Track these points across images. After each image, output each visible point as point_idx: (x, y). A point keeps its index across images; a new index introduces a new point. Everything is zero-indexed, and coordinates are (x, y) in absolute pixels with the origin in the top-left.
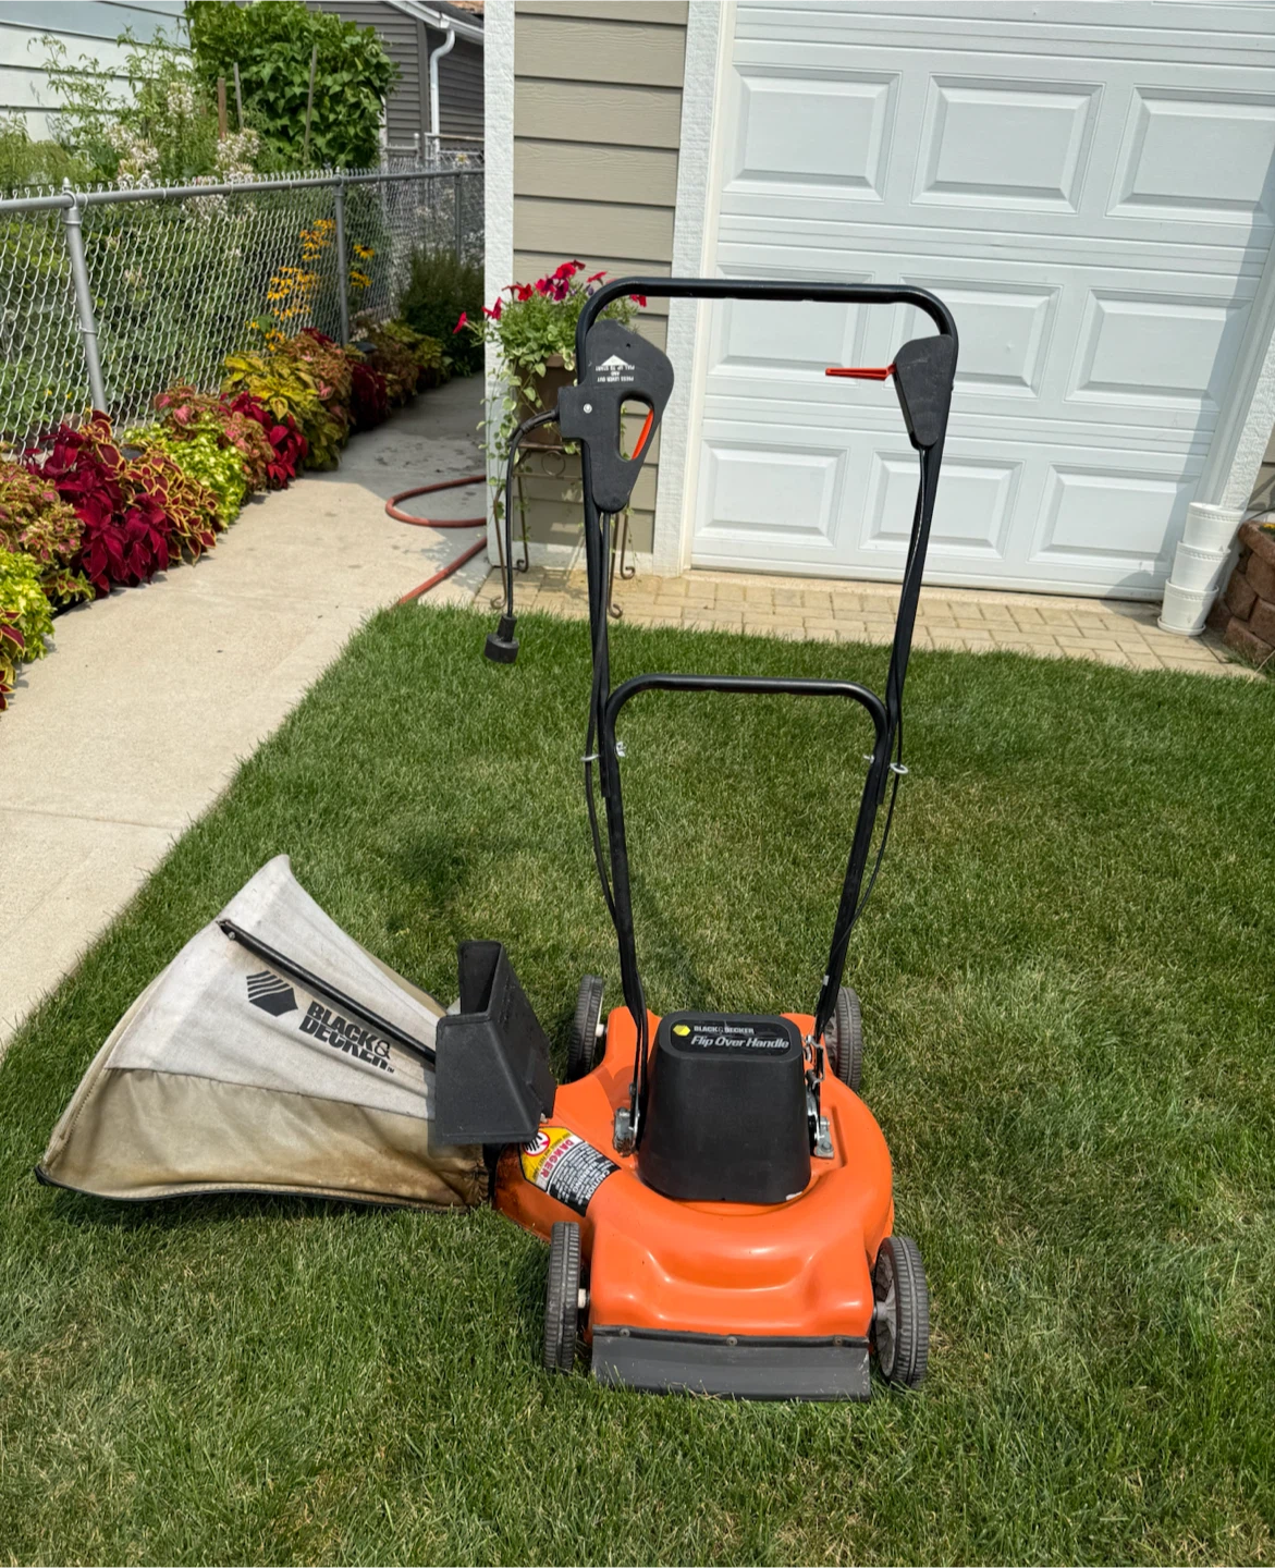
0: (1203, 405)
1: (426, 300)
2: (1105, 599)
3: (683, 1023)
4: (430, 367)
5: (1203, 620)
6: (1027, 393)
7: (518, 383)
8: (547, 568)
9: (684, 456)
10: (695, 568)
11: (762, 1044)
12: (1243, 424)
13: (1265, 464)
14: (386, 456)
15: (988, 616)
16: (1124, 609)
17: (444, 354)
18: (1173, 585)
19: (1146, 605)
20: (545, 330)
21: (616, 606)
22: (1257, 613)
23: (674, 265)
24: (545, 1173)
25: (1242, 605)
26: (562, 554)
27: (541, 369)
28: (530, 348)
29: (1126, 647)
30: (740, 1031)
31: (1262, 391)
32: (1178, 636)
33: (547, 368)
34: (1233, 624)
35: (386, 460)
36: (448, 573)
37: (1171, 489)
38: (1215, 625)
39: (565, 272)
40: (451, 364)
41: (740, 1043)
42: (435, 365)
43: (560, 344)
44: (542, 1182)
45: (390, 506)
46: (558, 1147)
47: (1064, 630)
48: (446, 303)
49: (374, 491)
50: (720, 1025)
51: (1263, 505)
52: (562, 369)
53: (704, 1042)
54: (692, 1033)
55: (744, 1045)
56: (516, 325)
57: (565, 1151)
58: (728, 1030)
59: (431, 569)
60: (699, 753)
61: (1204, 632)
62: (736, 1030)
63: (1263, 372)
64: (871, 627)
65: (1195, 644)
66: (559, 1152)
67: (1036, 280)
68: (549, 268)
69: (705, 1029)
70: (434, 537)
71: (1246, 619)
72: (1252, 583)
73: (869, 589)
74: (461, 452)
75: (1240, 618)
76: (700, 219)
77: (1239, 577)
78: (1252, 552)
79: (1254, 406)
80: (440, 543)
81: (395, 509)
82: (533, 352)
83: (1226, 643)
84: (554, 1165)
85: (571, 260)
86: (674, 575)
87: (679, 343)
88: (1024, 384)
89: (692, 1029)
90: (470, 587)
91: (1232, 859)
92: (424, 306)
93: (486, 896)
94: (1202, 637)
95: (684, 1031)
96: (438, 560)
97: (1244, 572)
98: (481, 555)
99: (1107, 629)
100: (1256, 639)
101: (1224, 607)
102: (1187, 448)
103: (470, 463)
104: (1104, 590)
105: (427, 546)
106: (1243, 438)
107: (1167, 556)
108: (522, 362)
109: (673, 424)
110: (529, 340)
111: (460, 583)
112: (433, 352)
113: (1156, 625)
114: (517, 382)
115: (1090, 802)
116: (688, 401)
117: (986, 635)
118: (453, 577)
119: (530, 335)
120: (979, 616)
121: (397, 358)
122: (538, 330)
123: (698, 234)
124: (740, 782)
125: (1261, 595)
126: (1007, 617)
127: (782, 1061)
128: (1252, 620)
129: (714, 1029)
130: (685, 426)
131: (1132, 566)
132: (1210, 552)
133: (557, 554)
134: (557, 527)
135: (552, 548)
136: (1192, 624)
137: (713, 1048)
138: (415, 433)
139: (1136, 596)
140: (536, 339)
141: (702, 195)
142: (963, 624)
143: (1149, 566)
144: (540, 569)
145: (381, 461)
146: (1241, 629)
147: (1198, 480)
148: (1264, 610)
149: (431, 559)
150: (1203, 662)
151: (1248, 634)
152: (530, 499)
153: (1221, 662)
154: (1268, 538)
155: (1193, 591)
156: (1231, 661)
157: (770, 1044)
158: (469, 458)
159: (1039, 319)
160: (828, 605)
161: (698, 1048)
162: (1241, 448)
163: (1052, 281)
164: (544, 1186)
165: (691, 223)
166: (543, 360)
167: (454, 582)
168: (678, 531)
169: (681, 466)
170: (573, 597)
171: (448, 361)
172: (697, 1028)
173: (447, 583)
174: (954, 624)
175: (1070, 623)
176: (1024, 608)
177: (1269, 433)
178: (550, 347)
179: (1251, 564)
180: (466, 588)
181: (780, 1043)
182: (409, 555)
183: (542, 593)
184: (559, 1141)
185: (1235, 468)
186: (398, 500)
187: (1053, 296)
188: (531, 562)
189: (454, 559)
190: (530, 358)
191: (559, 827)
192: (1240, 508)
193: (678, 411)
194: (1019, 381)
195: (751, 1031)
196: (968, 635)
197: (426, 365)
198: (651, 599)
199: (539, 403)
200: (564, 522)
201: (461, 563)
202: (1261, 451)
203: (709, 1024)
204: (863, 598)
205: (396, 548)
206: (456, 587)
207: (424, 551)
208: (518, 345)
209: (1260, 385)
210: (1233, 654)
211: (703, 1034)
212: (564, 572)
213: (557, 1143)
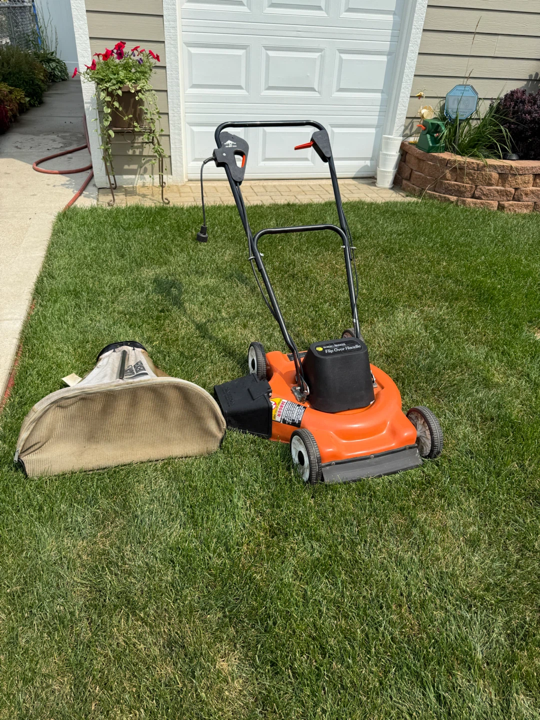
0: (382, 96)
1: (10, 70)
2: (354, 178)
3: (318, 346)
4: (20, 103)
5: (392, 182)
6: (316, 94)
7: (110, 100)
8: (124, 186)
9: (181, 130)
10: (190, 180)
11: (351, 348)
12: (398, 102)
13: (407, 118)
14: (19, 145)
15: (315, 189)
16: (361, 181)
17: (26, 96)
18: (381, 169)
19: (370, 179)
20: (118, 74)
21: (166, 199)
22: (413, 176)
23: (166, 43)
24: (279, 415)
25: (407, 174)
26: (131, 179)
27: (120, 92)
28: (112, 83)
29: (369, 195)
30: (341, 345)
31: (404, 88)
32: (385, 189)
33: (123, 92)
34: (404, 182)
35: (19, 146)
36: (80, 193)
37: (373, 131)
38: (397, 184)
39: (120, 46)
40: (29, 101)
41: (343, 349)
42: (22, 101)
43: (126, 81)
44: (278, 419)
45: (35, 167)
46: (280, 404)
47: (345, 192)
48: (20, 71)
49: (24, 161)
50: (332, 344)
51: (407, 134)
52: (129, 92)
53: (331, 351)
54: (324, 349)
55: (345, 349)
56: (104, 72)
58: (336, 346)
59: (70, 194)
61: (393, 187)
62: (339, 345)
63: (403, 81)
64: (274, 198)
65: (392, 191)
66: (281, 406)
67: (315, 46)
68: (111, 46)
69: (327, 347)
70: (64, 179)
71: (409, 179)
72: (409, 165)
73: (265, 183)
74: (54, 141)
75: (406, 179)
76: (175, 21)
77: (403, 163)
78: (407, 153)
79: (401, 95)
80: (68, 181)
81: (37, 167)
82: (114, 85)
83: (404, 190)
84: (282, 411)
85: (119, 42)
86: (183, 184)
87: (172, 79)
88: (315, 91)
90: (93, 198)
91: (445, 264)
92: (10, 73)
94: (392, 189)
95: (320, 349)
96: (71, 188)
97: (405, 161)
98: (91, 183)
99: (359, 189)
100: (415, 187)
101: (398, 176)
102: (377, 113)
103: (61, 145)
104: (353, 175)
105: (63, 183)
106: (398, 108)
107: (376, 158)
108: (110, 90)
109: (174, 116)
110: (111, 79)
111: (86, 196)
112: (20, 95)
113: (375, 186)
114: (108, 99)
115: (388, 252)
116: (180, 105)
117: (318, 196)
118: (83, 195)
119: (111, 77)
120: (311, 189)
121: (7, 98)
122: (115, 74)
123: (175, 28)
125: (414, 169)
126: (322, 189)
127: (362, 352)
128: (412, 180)
129: (331, 346)
130: (180, 117)
131: (362, 163)
132: (394, 154)
133: (128, 179)
134: (126, 167)
135: (125, 177)
136: (389, 184)
137: (334, 353)
138: (26, 133)
139: (365, 176)
140: (115, 79)
141: (175, 9)
142: (307, 193)
143: (368, 163)
144: (121, 187)
145: (17, 147)
146: (408, 183)
147: (382, 127)
148: (416, 175)
149: (68, 188)
150: (398, 197)
151: (411, 185)
152: (112, 155)
153: (403, 197)
154: (414, 147)
155: (388, 170)
156: (407, 196)
157: (354, 347)
158: (60, 143)
159: (318, 63)
160: (252, 191)
161: (329, 354)
162: (398, 112)
163: (322, 46)
165: (171, 23)
166: (120, 88)
167: (85, 196)
168: (182, 164)
169: (180, 135)
170: (143, 197)
171: (28, 99)
172: (325, 347)
173: (81, 198)
174: (304, 194)
175: (345, 188)
176: (325, 184)
177: (407, 105)
178: (121, 82)
179: (407, 157)
180: (91, 199)
181: (357, 346)
182: (56, 187)
183: (128, 197)
185: (397, 120)
186: (38, 163)
187: (323, 53)
188: (117, 185)
189: (80, 187)
190: (114, 88)
192: (400, 136)
193: (176, 110)
194: (313, 89)
195: (344, 344)
196: (312, 197)
197: (18, 102)
198: (178, 195)
199: (121, 109)
200: (129, 165)
201: (84, 188)
202: (405, 113)
203: (328, 345)
204: (264, 187)
205: (48, 185)
206: (86, 199)
207: (62, 185)
208: (106, 82)
209: (403, 86)
210: (408, 193)
211: (328, 349)
212: (133, 187)
213: (279, 403)
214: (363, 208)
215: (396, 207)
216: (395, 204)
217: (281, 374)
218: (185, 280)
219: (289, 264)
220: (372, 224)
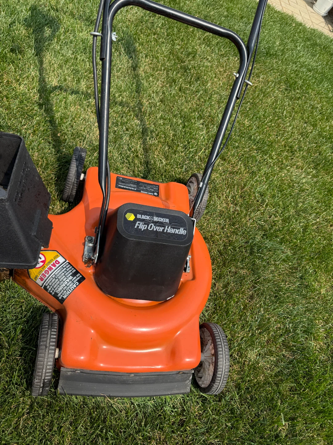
3: (131, 211)
5: (328, 12)
11: (173, 231)
24: (42, 279)
29: (302, 14)
30: (162, 220)
32: (319, 14)
38: (331, 15)
41: (161, 229)
44: (40, 283)
50: (151, 215)
53: (142, 227)
54: (136, 220)
55: (164, 230)
57: (54, 268)
58: (155, 219)
60: (142, 17)
62: (159, 220)
65: (323, 20)
66: (50, 269)
69: (143, 217)
84: (47, 276)
89: (136, 216)
93: (28, 77)
94: (325, 17)
95: (131, 217)
99: (297, 3)
113: (312, 8)
124: (159, 39)
127: (182, 245)
129: (148, 218)
136: (325, 11)
137: (147, 232)
153: (330, 31)
157: (177, 231)
161: (138, 231)
164: (40, 284)
172: (139, 216)
181: (182, 231)
184: (52, 260)
191: (71, 42)
195: (167, 221)
203: (145, 213)
211: (142, 220)
213: (49, 262)
214: (290, 25)
215: (320, 38)
216: (321, 35)
217: (87, 208)
218: (66, 21)
219: (189, 54)
220: (290, 45)
